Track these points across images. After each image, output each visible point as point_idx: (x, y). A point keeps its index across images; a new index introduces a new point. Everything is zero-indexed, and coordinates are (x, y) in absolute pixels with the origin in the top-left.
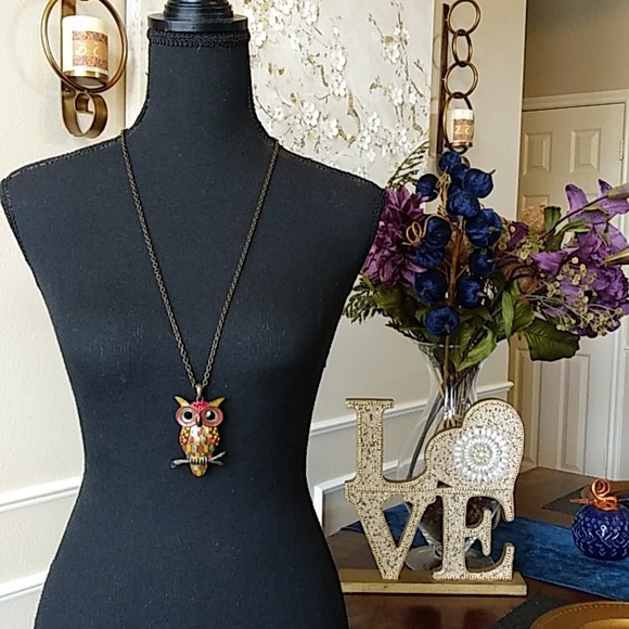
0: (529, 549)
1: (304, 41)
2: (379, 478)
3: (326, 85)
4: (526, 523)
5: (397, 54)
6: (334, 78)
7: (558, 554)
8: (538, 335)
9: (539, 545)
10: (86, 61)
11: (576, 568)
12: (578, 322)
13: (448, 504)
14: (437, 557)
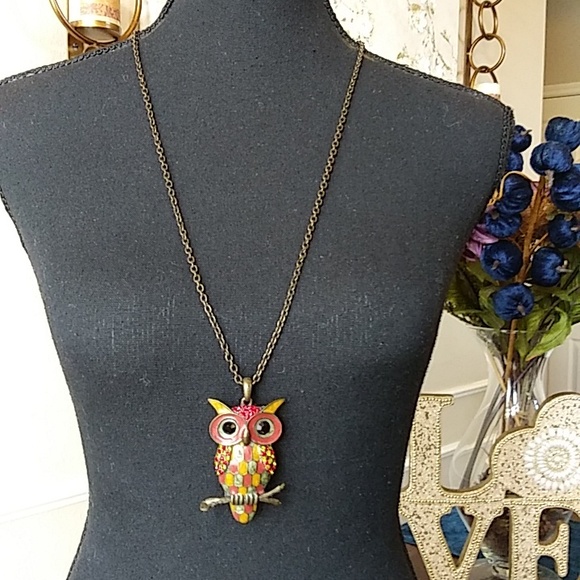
2: (436, 490)
5: (424, 22)
10: (95, 9)
13: (518, 517)
14: (495, 574)
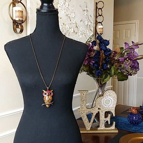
0: (118, 123)
1: (66, 11)
2: (85, 108)
3: (71, 21)
4: (117, 117)
5: (86, 14)
6: (72, 19)
7: (124, 123)
8: (119, 75)
9: (120, 122)
10: (18, 17)
11: (128, 126)
12: (128, 72)
13: (101, 113)
14: (98, 125)
